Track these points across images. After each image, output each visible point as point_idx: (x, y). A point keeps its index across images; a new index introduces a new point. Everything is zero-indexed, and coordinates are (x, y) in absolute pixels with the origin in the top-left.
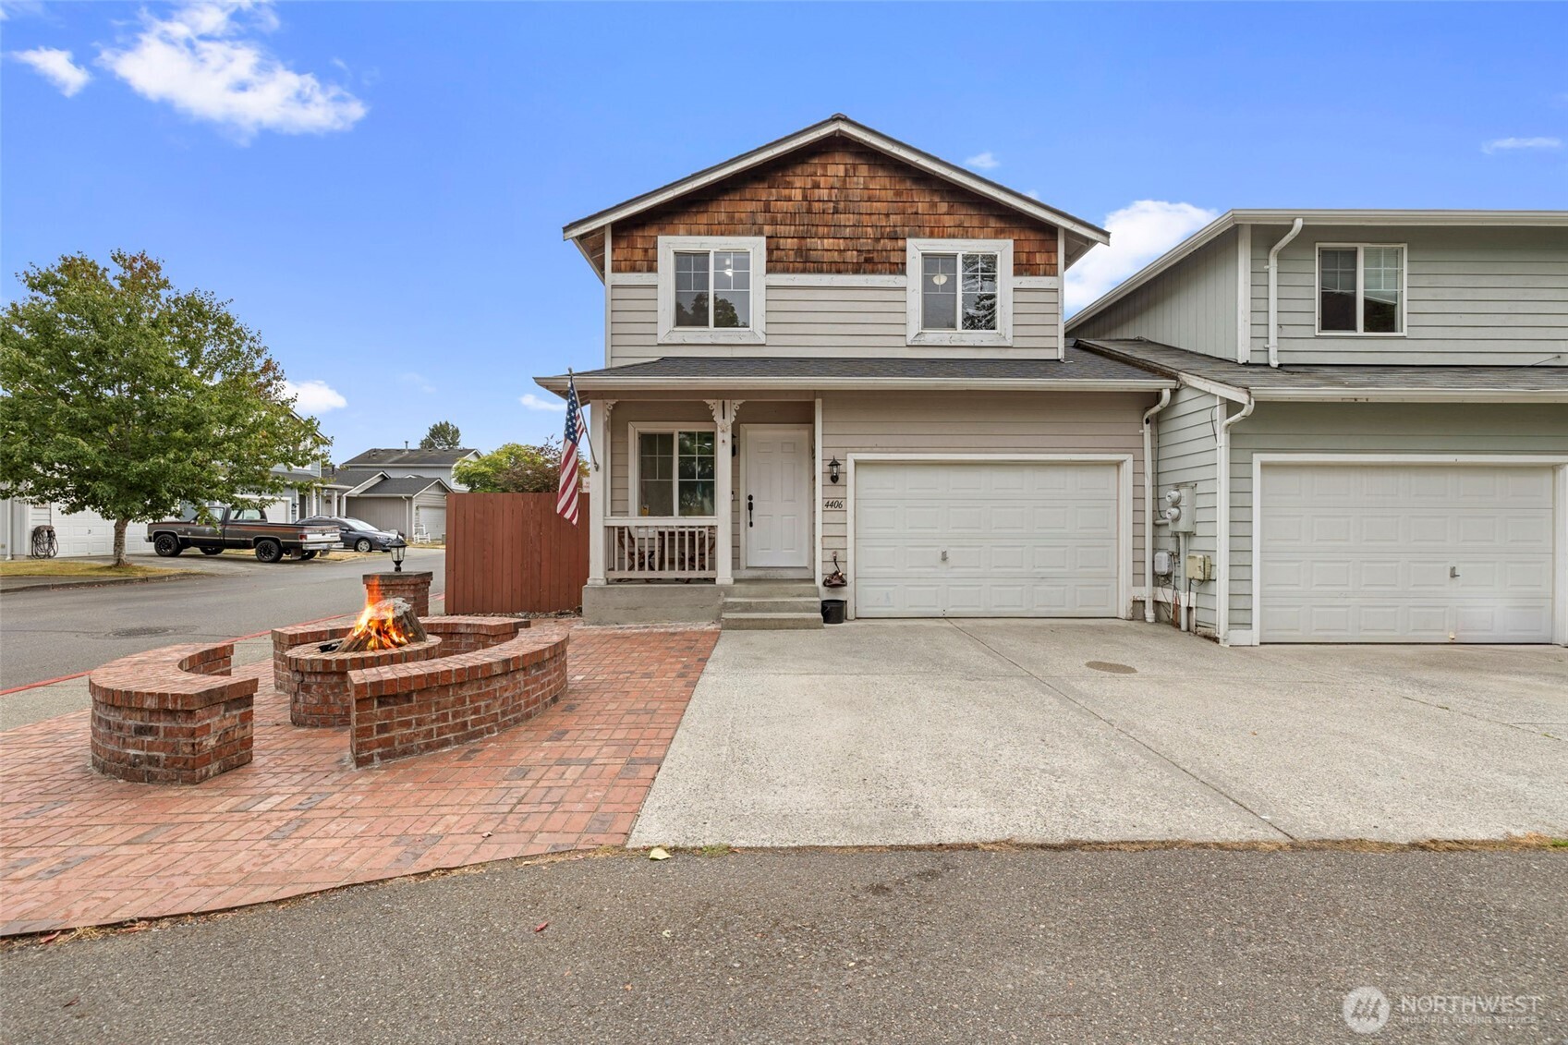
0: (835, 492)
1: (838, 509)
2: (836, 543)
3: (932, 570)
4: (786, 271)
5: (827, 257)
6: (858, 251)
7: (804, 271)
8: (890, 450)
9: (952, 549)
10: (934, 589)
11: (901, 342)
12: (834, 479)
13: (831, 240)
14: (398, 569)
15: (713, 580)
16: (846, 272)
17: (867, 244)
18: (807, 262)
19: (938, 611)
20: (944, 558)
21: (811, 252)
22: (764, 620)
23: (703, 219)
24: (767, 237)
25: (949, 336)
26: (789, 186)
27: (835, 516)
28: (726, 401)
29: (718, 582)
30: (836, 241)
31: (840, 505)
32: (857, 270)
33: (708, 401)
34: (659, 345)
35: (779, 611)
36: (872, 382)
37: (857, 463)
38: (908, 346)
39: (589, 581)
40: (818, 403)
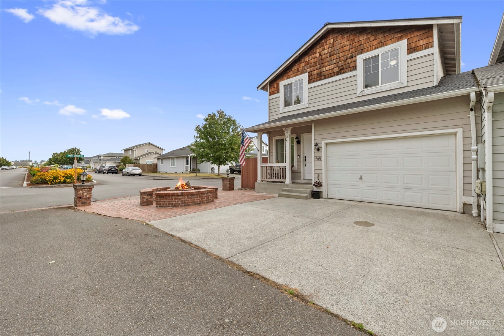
0: (318, 154)
1: (319, 160)
2: (319, 172)
3: (356, 182)
4: (314, 81)
5: (327, 73)
6: (338, 67)
7: (320, 80)
8: (337, 138)
9: (365, 175)
10: (357, 190)
11: (355, 96)
12: (318, 150)
13: (329, 67)
14: (228, 176)
15: (284, 182)
16: (334, 76)
17: (342, 63)
18: (321, 76)
19: (358, 198)
20: (361, 178)
21: (322, 73)
22: (289, 195)
23: (291, 73)
24: (308, 72)
25: (375, 89)
26: (315, 53)
27: (318, 162)
28: (288, 128)
29: (286, 183)
30: (330, 66)
31: (320, 159)
32: (338, 73)
33: (283, 129)
34: (280, 114)
35: (297, 193)
36: (322, 116)
37: (327, 144)
38: (357, 97)
39: (257, 181)
40: (313, 125)
